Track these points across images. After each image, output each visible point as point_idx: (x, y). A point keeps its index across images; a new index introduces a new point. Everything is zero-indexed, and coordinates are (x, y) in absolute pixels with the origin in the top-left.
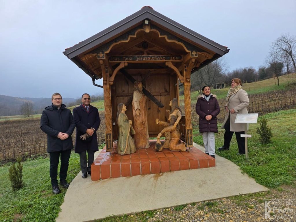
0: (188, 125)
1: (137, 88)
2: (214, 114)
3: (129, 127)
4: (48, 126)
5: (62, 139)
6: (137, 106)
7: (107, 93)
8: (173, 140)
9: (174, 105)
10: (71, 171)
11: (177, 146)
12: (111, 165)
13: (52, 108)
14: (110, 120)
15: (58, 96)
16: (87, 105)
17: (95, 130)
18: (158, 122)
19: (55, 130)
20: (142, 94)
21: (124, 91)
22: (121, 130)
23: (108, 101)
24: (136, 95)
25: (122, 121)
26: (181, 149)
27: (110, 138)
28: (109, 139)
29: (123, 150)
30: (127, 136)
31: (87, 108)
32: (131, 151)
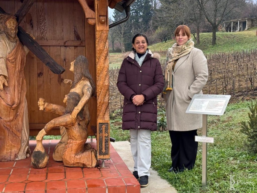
0: (101, 114)
2: (149, 92)
8: (71, 145)
9: (79, 71)
11: (78, 157)
18: (44, 105)
20: (16, 42)
26: (84, 163)
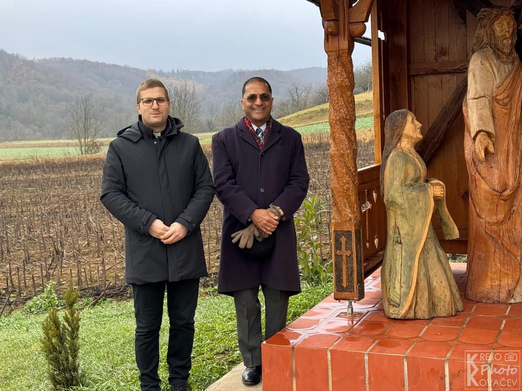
1: (485, 39)
3: (426, 210)
4: (122, 196)
5: (165, 242)
6: (481, 118)
7: (340, 69)
10: (223, 353)
12: (332, 351)
13: (139, 133)
14: (347, 178)
15: (157, 89)
16: (259, 122)
17: (282, 213)
19: (144, 210)
20: (513, 62)
21: (443, 52)
22: (396, 220)
23: (341, 102)
24: (477, 73)
25: (397, 183)
27: (348, 248)
28: (345, 253)
29: (398, 301)
30: (415, 245)
31: (257, 132)
32: (432, 306)
